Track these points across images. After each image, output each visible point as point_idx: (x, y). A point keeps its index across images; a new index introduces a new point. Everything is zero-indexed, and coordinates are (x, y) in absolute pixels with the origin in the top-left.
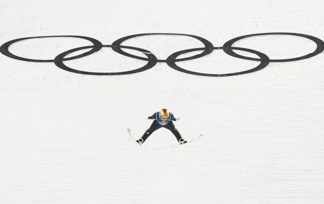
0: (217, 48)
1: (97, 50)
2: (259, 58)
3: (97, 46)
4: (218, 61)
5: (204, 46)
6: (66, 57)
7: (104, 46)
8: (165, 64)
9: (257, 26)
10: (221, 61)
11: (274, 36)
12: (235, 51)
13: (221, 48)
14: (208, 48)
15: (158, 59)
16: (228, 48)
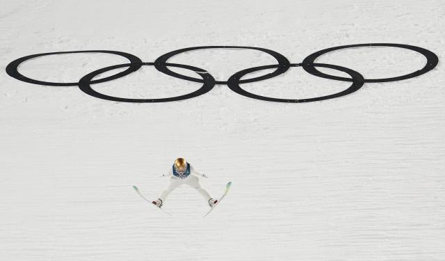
0: (294, 65)
1: (135, 70)
2: (351, 77)
3: (135, 64)
4: (296, 82)
5: (277, 63)
6: (94, 79)
7: (144, 64)
8: (225, 87)
9: (347, 36)
10: (300, 82)
11: (370, 48)
12: (318, 69)
13: (300, 65)
14: (283, 65)
15: (216, 80)
16: (309, 65)
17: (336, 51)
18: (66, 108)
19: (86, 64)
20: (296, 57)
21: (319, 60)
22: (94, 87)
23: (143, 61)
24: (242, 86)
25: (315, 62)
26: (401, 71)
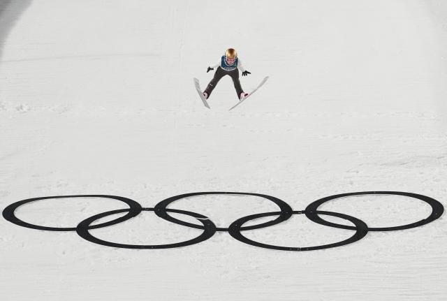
0: (297, 212)
1: (134, 216)
2: (354, 226)
3: (135, 209)
4: (299, 229)
5: (279, 210)
6: (92, 224)
7: (144, 209)
8: (226, 234)
9: (351, 183)
10: (302, 230)
11: (375, 196)
12: (321, 216)
13: (303, 212)
14: (286, 212)
15: (217, 227)
16: (312, 212)
17: (340, 199)
18: (64, 253)
19: (84, 209)
20: (299, 204)
21: (322, 208)
22: (92, 232)
23: (143, 206)
24: (244, 233)
25: (318, 209)
26: (405, 220)
